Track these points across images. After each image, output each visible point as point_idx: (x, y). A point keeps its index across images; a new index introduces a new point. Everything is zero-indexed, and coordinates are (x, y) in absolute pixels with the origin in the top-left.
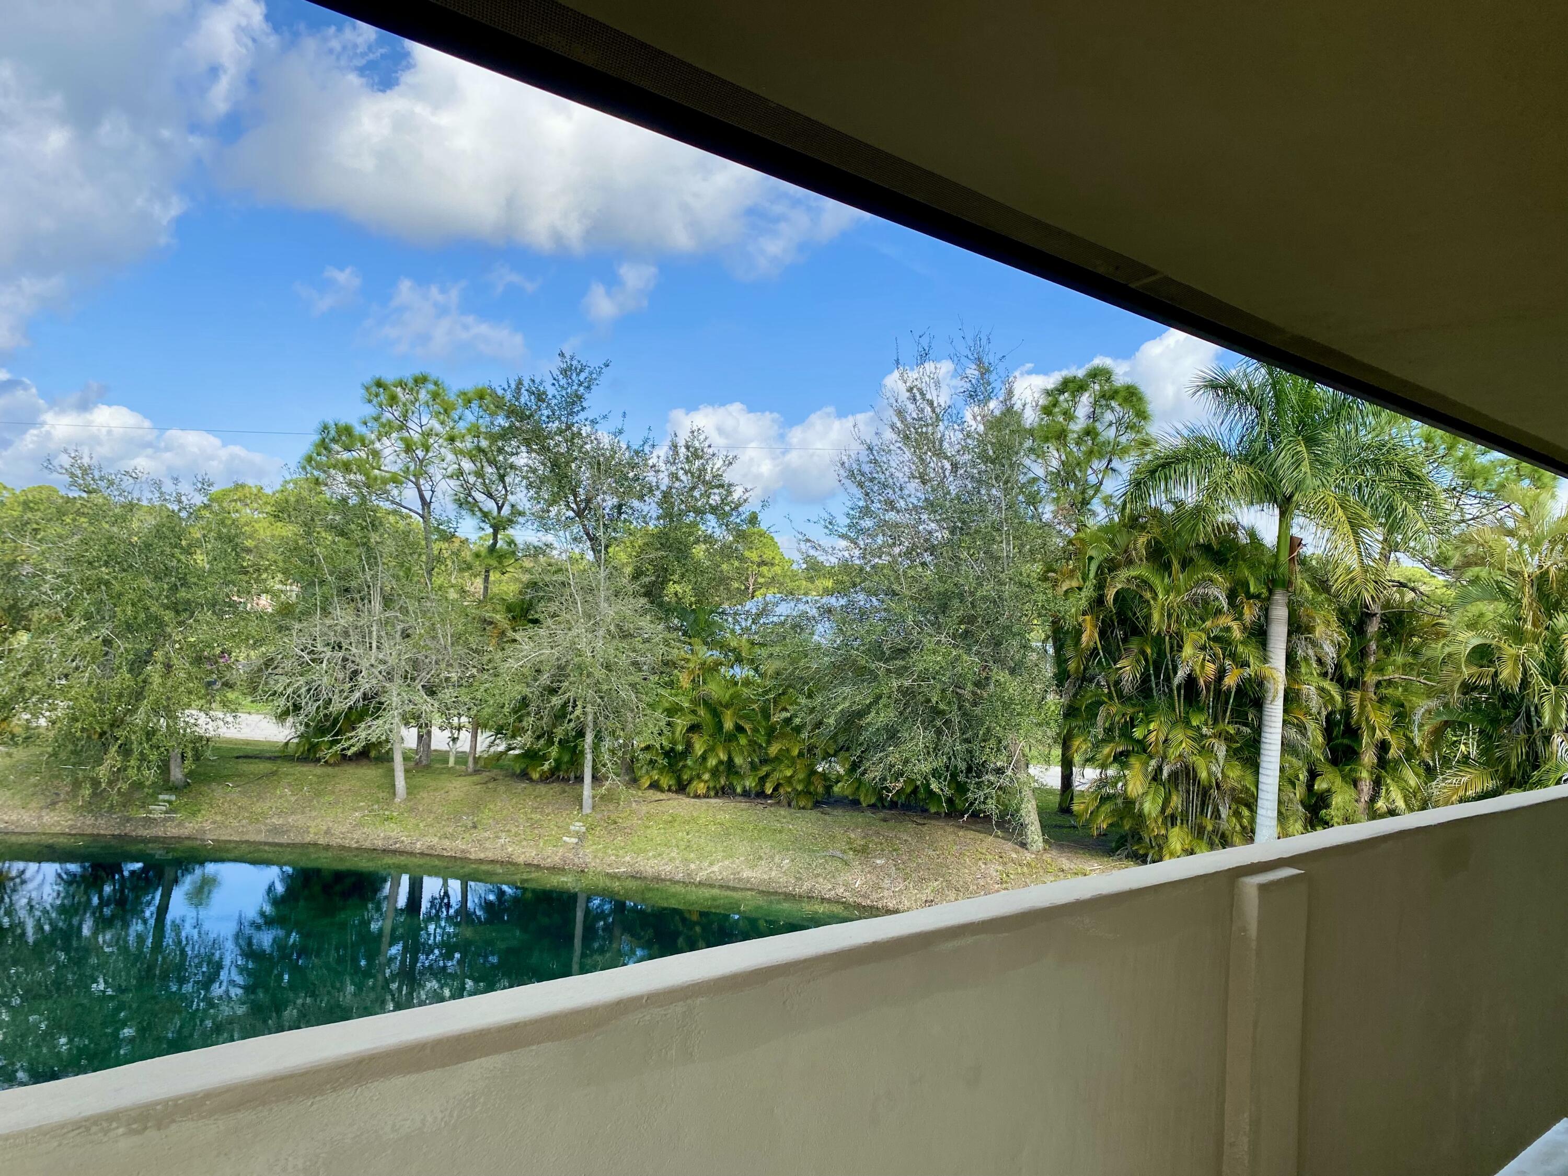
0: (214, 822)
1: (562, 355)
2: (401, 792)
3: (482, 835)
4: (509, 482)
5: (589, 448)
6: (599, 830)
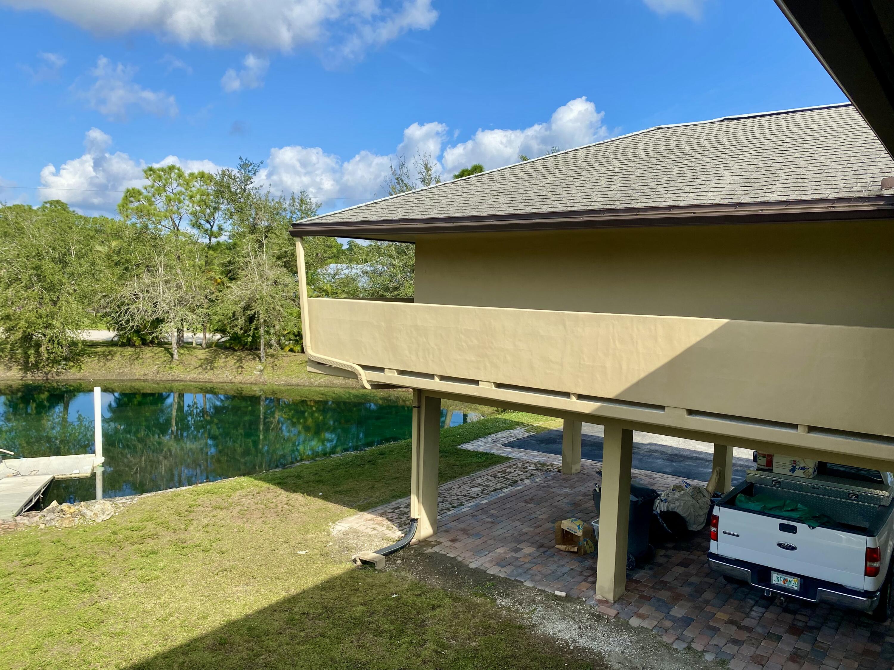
0: (90, 372)
1: (241, 158)
2: (176, 356)
3: (217, 372)
4: (216, 215)
5: (255, 200)
6: (269, 368)
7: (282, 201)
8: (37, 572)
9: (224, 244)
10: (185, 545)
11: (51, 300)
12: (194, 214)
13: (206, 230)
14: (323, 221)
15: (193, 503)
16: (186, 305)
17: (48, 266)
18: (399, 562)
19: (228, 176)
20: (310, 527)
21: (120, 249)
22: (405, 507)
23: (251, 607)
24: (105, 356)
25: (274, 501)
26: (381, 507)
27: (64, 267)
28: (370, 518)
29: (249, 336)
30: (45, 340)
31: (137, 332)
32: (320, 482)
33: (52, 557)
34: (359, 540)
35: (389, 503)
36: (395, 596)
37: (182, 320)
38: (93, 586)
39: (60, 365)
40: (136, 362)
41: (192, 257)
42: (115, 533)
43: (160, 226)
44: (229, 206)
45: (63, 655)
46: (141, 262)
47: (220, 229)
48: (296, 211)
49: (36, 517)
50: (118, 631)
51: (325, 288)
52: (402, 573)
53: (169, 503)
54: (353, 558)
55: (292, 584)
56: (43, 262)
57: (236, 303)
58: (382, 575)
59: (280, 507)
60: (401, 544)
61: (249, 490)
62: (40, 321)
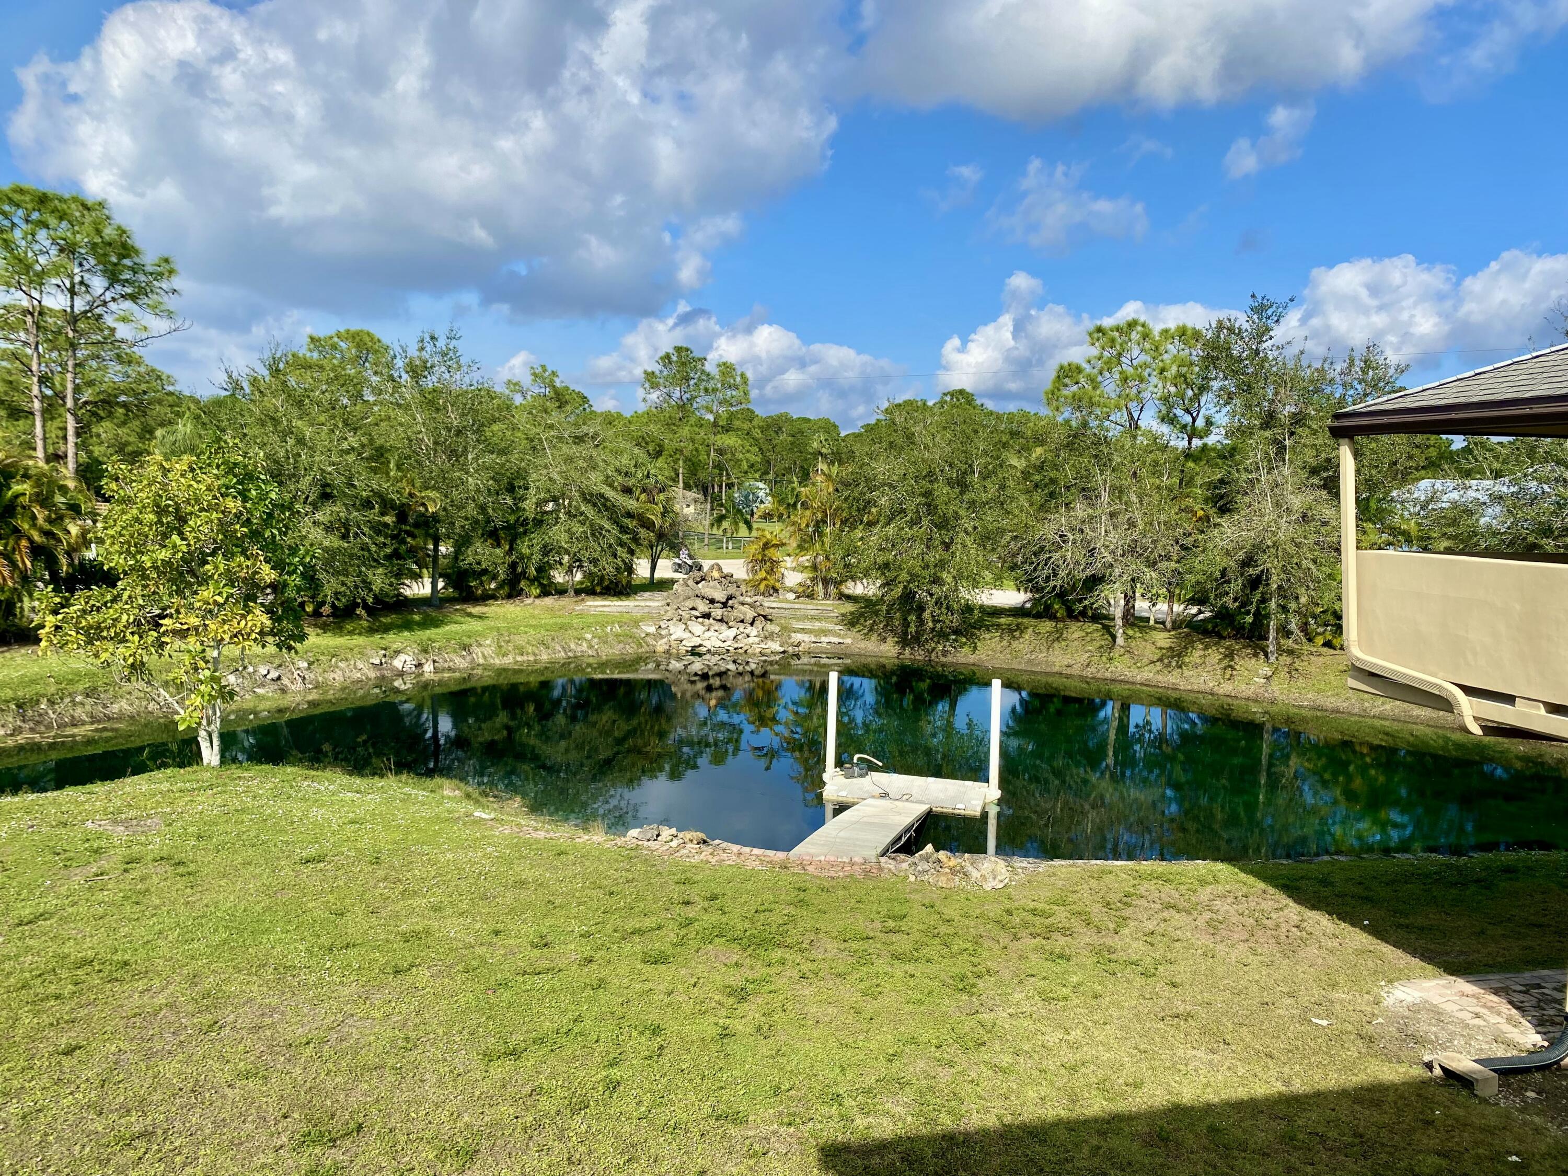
0: (988, 655)
2: (1120, 641)
3: (1187, 673)
4: (1203, 399)
5: (1275, 369)
6: (1283, 674)
7: (1326, 366)
8: (903, 944)
9: (1214, 449)
10: (1113, 957)
11: (943, 543)
12: (1165, 399)
13: (1185, 426)
14: (1397, 406)
15: (1132, 890)
16: (1141, 555)
17: (942, 490)
18: (1531, 1094)
19: (1228, 329)
20: (1341, 979)
21: (1043, 462)
22: (1555, 989)
23: (1217, 1093)
24: (1011, 631)
25: (1274, 916)
26: (1497, 977)
27: (962, 493)
28: (1470, 993)
29: (1248, 613)
30: (931, 601)
31: (1061, 596)
32: (1367, 899)
33: (922, 927)
34: (1443, 1029)
35: (1518, 972)
36: (1514, 1158)
37: (1133, 580)
38: (973, 986)
39: (948, 640)
40: (1056, 645)
41: (1156, 472)
42: (1009, 912)
43: (1107, 423)
44: (1226, 383)
45: (929, 1077)
46: (1074, 482)
47: (1209, 422)
48: (1355, 383)
49: (905, 862)
50: (1004, 1065)
51: (1404, 527)
52: (1537, 1120)
53: (1093, 883)
54: (1427, 1058)
55: (1297, 1075)
56: (936, 486)
57: (1228, 553)
58: (1489, 1110)
59: (1284, 930)
60: (1537, 1061)
61: (1228, 887)
62: (925, 573)
